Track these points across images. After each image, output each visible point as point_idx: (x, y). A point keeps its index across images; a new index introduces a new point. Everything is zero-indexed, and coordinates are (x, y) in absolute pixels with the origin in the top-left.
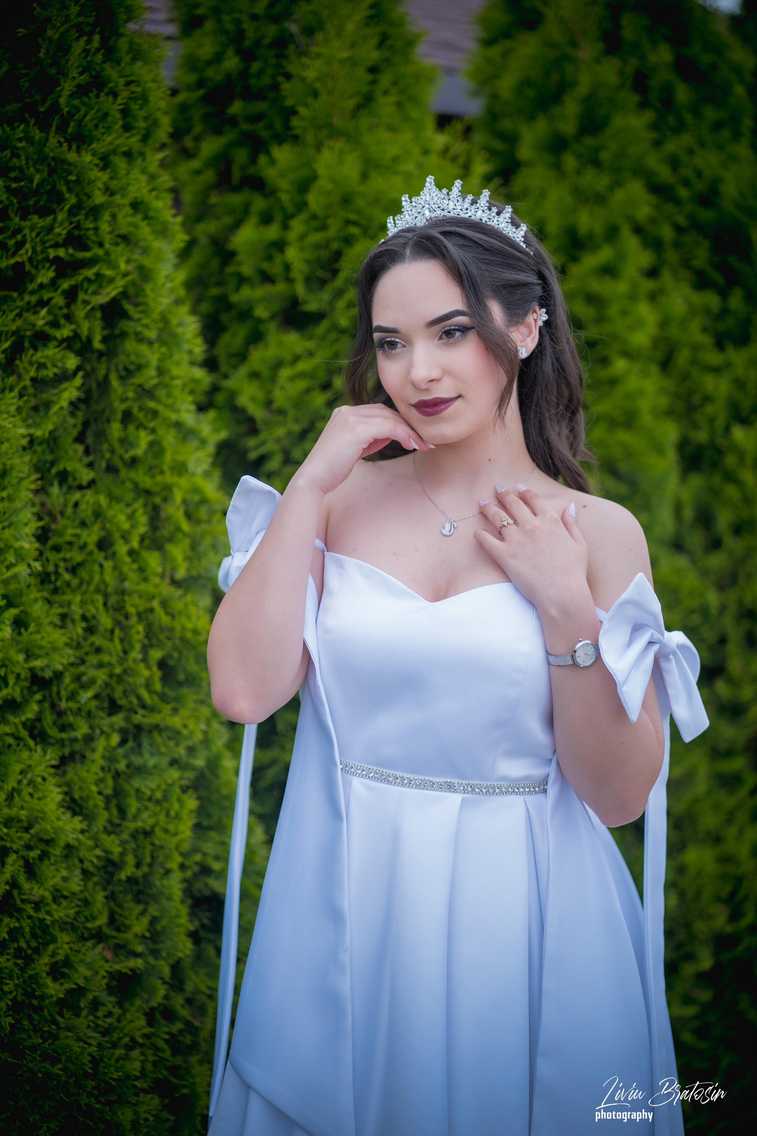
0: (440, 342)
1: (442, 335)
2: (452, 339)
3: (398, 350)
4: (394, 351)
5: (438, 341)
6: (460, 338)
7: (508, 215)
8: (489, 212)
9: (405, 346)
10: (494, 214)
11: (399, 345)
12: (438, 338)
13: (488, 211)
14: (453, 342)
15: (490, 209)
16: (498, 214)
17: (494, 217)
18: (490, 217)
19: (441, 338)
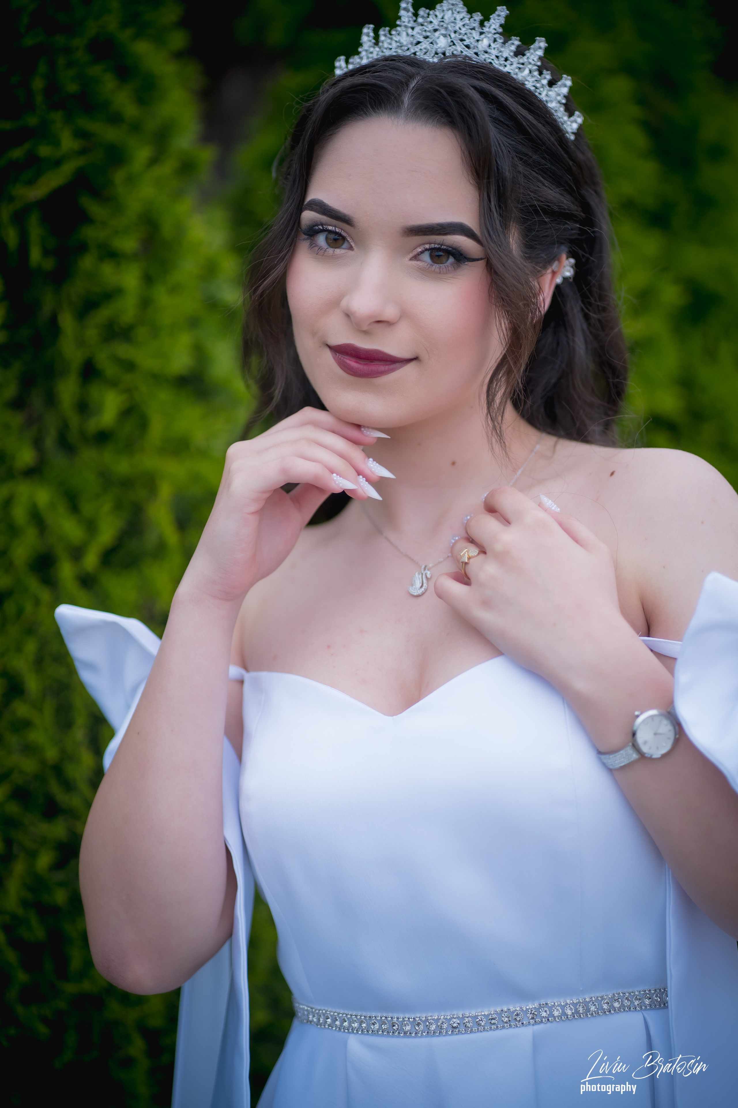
0: (414, 263)
1: (422, 252)
2: (437, 266)
3: (338, 251)
4: (331, 251)
5: (411, 259)
6: (450, 268)
7: (565, 91)
8: (539, 77)
9: (351, 248)
10: (545, 82)
11: (345, 245)
12: (411, 255)
13: (536, 73)
14: (437, 270)
15: (541, 73)
16: (551, 84)
17: (543, 86)
18: (538, 85)
19: (416, 258)
